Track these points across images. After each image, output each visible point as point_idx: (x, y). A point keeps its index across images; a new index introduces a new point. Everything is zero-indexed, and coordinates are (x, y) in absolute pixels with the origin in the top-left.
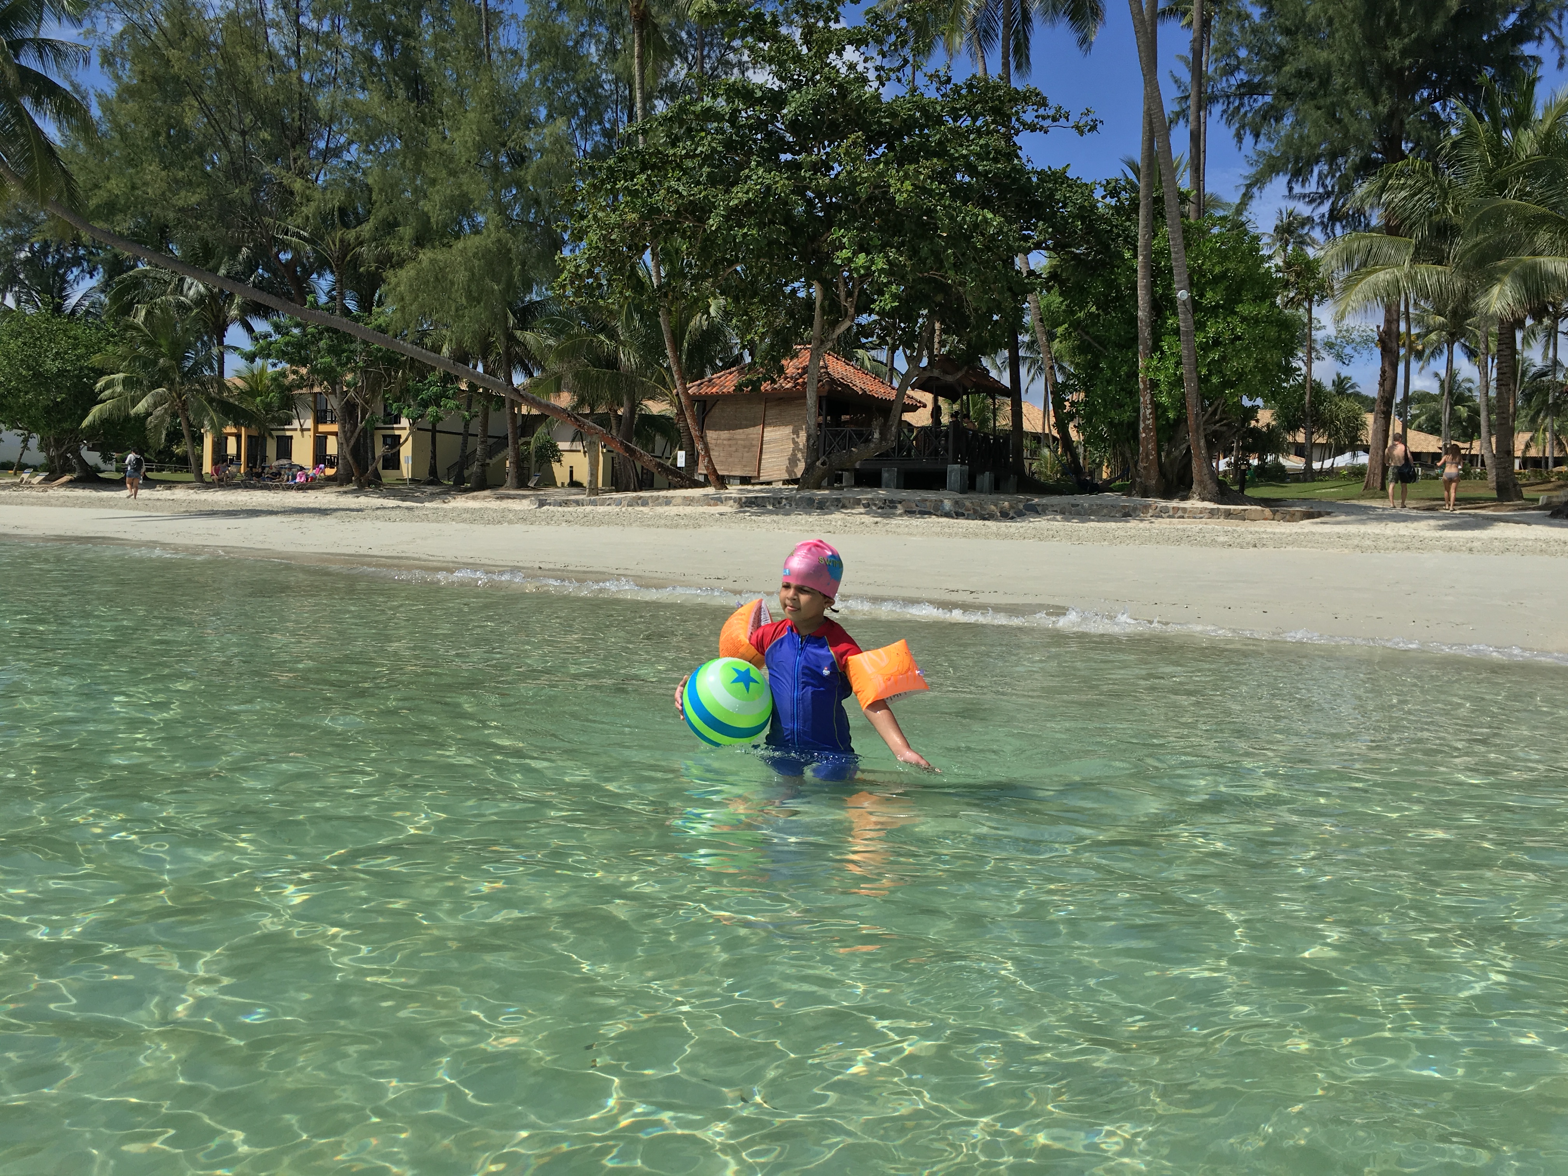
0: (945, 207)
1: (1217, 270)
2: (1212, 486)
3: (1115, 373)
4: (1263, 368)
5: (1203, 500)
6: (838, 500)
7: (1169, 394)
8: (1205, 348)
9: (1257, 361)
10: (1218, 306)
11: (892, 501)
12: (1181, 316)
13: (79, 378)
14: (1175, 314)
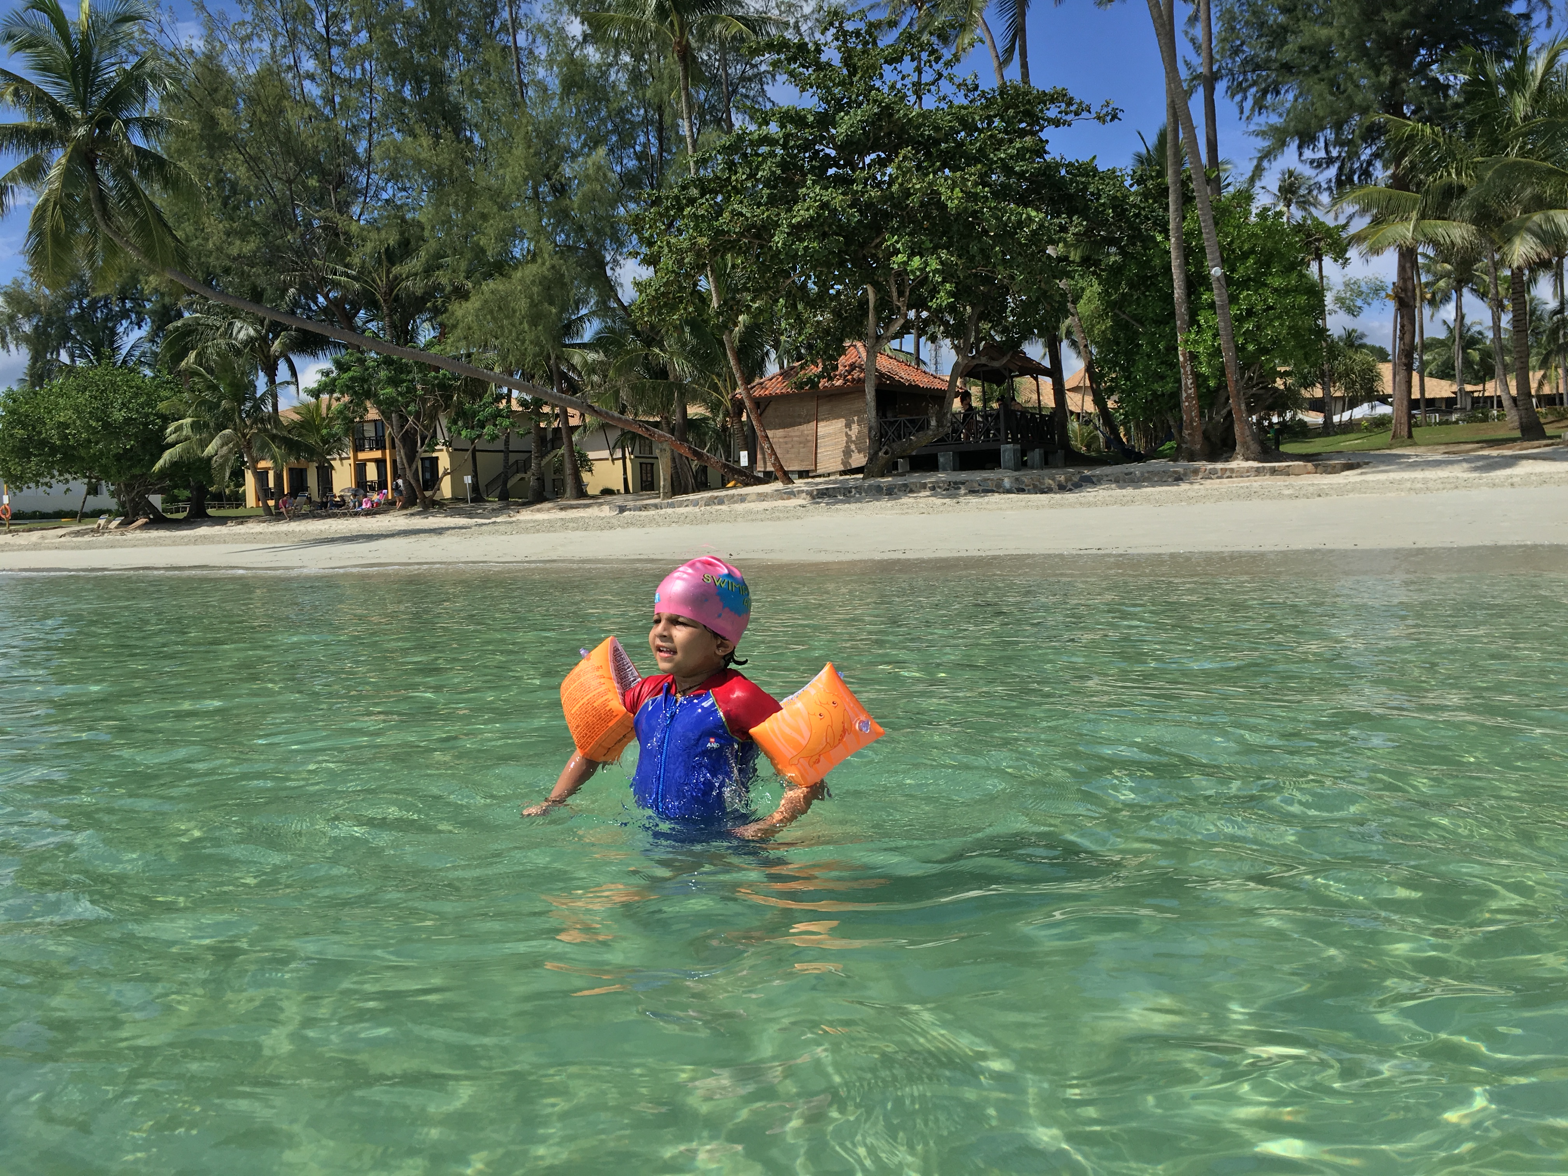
0: (990, 208)
1: (1246, 247)
2: (1255, 447)
3: (1155, 347)
4: (1295, 333)
5: (1247, 459)
6: (905, 485)
7: (1209, 364)
8: (1240, 319)
9: (1290, 328)
10: (1249, 279)
11: (955, 483)
12: (1216, 292)
13: (146, 425)
14: (1209, 289)
